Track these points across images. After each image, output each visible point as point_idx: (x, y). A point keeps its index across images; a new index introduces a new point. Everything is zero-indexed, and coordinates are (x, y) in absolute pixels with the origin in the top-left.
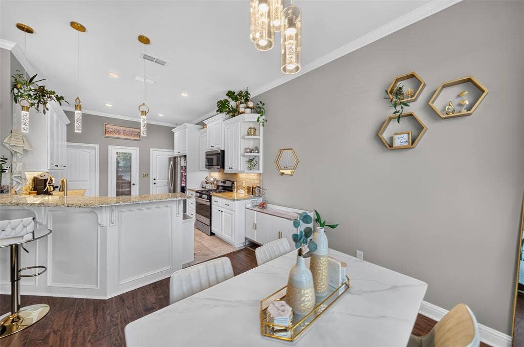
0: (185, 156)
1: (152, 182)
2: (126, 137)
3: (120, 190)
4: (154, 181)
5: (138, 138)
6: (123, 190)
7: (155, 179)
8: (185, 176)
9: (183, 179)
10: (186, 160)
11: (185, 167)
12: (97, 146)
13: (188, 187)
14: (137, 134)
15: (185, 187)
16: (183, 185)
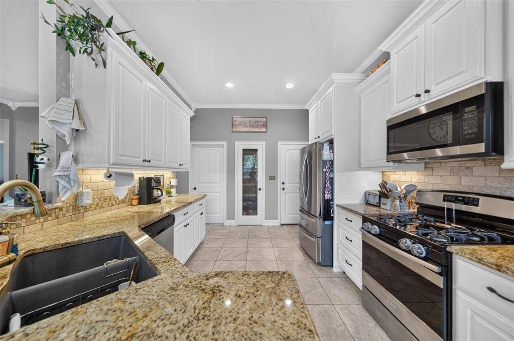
0: (331, 142)
1: (280, 186)
2: (252, 130)
3: (247, 195)
4: (283, 186)
5: (264, 130)
6: (250, 195)
7: (283, 183)
8: (332, 179)
9: (328, 185)
10: (332, 148)
11: (332, 162)
12: (225, 143)
13: (336, 202)
14: (264, 125)
15: (332, 200)
16: (327, 196)
